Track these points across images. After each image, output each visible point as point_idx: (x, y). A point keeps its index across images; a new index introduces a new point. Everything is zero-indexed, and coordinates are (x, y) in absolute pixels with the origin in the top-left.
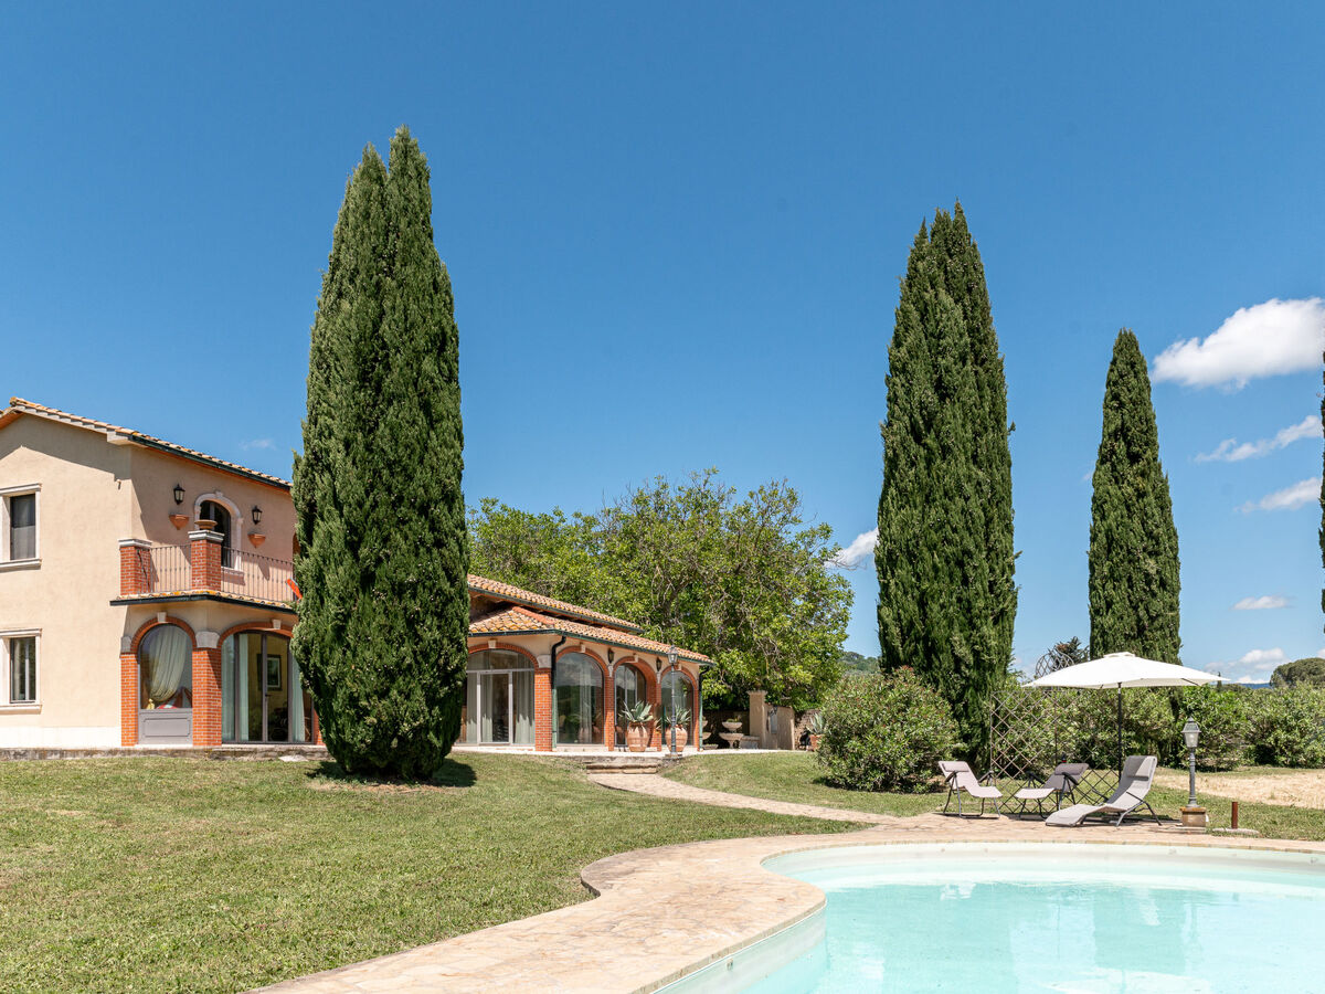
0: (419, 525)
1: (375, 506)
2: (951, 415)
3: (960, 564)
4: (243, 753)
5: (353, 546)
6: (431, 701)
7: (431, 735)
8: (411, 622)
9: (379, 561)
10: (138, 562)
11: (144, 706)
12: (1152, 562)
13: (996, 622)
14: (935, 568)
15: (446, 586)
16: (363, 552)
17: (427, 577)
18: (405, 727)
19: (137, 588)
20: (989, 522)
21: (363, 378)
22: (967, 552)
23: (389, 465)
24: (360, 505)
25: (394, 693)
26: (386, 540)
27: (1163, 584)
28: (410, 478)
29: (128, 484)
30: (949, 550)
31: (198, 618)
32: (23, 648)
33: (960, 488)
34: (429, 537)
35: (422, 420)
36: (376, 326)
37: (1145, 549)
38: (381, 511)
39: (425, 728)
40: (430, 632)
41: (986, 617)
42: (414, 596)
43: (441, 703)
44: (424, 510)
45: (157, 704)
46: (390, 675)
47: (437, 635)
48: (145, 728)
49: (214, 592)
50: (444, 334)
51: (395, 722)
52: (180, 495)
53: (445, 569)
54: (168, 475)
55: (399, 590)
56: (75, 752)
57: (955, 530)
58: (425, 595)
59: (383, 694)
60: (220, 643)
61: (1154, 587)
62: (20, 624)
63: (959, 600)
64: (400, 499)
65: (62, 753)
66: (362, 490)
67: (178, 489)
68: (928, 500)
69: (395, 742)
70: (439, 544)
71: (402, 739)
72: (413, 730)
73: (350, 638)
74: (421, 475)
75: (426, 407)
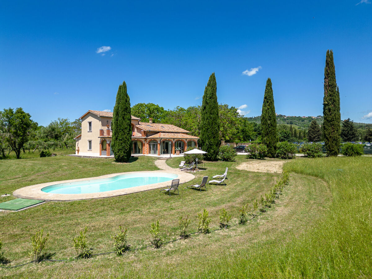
0: (122, 132)
1: (117, 130)
2: (207, 107)
3: (208, 130)
4: (110, 157)
5: (115, 135)
6: (124, 153)
7: (125, 157)
8: (121, 144)
9: (118, 136)
10: (102, 132)
11: (102, 150)
12: (269, 121)
13: (213, 138)
14: (204, 131)
15: (125, 139)
16: (116, 136)
17: (123, 138)
18: (121, 156)
19: (101, 135)
20: (212, 123)
21: (117, 114)
22: (209, 128)
23: (119, 125)
24: (116, 130)
25: (120, 152)
26: (119, 134)
27: (272, 125)
28: (121, 127)
29: (100, 122)
30: (206, 128)
31: (107, 140)
32: (90, 142)
33: (208, 118)
34: (123, 133)
35: (123, 119)
36: (119, 108)
37: (268, 119)
38: (118, 131)
39: (124, 156)
40: (123, 145)
41: (211, 138)
42: (122, 140)
43: (126, 153)
44: (123, 130)
45: (104, 150)
46: (119, 150)
47: (125, 145)
48: (102, 153)
49: (108, 136)
50: (127, 107)
51: (120, 156)
52: (108, 122)
53: (126, 137)
54: (106, 120)
55: (120, 140)
56: (93, 157)
57: (207, 125)
58: (123, 140)
59: (118, 152)
60: (110, 143)
61: (270, 126)
62: (90, 139)
63: (208, 135)
64: (120, 129)
65: (91, 157)
66: (116, 128)
67: (108, 121)
68: (204, 120)
69: (120, 158)
70: (125, 134)
71: (121, 157)
72: (122, 156)
73: (115, 145)
74: (122, 126)
75: (123, 118)
